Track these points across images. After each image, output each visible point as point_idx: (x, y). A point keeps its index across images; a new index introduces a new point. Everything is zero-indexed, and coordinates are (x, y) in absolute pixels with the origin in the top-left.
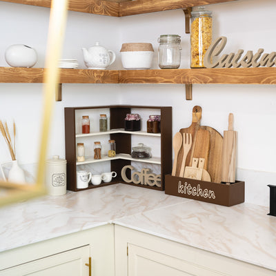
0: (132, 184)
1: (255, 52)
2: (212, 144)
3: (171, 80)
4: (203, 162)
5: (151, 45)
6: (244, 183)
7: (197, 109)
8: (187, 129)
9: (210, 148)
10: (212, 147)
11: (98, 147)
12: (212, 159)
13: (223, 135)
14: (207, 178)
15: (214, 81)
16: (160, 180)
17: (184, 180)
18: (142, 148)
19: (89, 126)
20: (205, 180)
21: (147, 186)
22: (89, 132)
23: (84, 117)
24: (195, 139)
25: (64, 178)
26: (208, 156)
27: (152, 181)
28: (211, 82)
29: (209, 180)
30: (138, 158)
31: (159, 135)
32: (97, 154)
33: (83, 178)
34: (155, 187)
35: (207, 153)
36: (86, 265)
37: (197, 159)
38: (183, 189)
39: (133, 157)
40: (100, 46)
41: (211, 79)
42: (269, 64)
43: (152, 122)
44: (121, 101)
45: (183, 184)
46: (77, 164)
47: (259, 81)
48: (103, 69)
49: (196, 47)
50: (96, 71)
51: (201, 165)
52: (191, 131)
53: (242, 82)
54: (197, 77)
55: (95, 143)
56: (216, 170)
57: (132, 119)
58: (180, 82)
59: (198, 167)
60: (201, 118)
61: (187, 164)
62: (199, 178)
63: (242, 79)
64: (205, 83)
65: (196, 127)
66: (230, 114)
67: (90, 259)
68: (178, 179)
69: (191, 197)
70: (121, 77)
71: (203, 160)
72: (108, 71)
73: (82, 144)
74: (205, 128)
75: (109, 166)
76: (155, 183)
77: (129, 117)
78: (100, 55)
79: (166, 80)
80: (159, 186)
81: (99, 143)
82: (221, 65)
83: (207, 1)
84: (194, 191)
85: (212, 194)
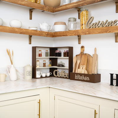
0: (57, 77)
1: (105, 21)
2: (88, 60)
4: (85, 67)
5: (65, 23)
6: (100, 74)
7: (82, 47)
9: (87, 62)
10: (88, 61)
11: (44, 62)
12: (88, 66)
13: (92, 56)
16: (68, 75)
17: (77, 74)
18: (62, 63)
19: (41, 54)
21: (63, 78)
22: (41, 56)
23: (39, 51)
24: (82, 58)
25: (31, 73)
26: (87, 65)
27: (65, 76)
30: (60, 67)
31: (68, 57)
32: (44, 65)
33: (39, 74)
34: (66, 78)
35: (86, 63)
36: (38, 102)
37: (82, 66)
38: (77, 77)
39: (58, 67)
40: (46, 23)
41: (88, 33)
42: (110, 25)
43: (65, 53)
44: (54, 46)
45: (77, 75)
46: (36, 68)
47: (106, 32)
48: (47, 31)
49: (82, 22)
52: (80, 55)
53: (100, 33)
54: (83, 32)
55: (44, 61)
56: (90, 70)
57: (58, 52)
58: (76, 35)
59: (83, 69)
60: (84, 50)
61: (79, 68)
62: (83, 73)
64: (86, 34)
65: (82, 54)
66: (95, 48)
67: (40, 100)
68: (75, 73)
69: (80, 80)
70: (54, 35)
72: (49, 32)
73: (39, 61)
74: (86, 54)
75: (49, 70)
76: (66, 76)
77: (57, 51)
78: (46, 26)
79: (71, 35)
80: (68, 77)
81: (45, 61)
82: (92, 27)
83: (86, 4)
84: (81, 78)
85: (88, 79)
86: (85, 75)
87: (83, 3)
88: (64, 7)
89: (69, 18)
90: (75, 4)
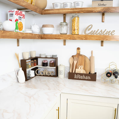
0: (40, 75)
3: (67, 38)
4: (82, 67)
5: (53, 25)
8: (75, 55)
14: (85, 72)
15: (86, 39)
20: (84, 73)
24: (79, 59)
28: (84, 39)
29: (86, 73)
37: (80, 66)
38: (77, 77)
41: (84, 38)
45: (77, 75)
50: (37, 34)
51: (82, 68)
52: (77, 56)
54: (79, 37)
58: (71, 39)
63: (97, 39)
64: (82, 39)
66: (92, 51)
68: (75, 73)
69: (80, 79)
70: (43, 37)
71: (83, 66)
76: (50, 74)
79: (64, 38)
80: (52, 75)
83: (83, 12)
84: (81, 77)
85: (89, 78)
86: (86, 75)
87: (79, 11)
88: (57, 11)
89: (61, 23)
90: (70, 10)
